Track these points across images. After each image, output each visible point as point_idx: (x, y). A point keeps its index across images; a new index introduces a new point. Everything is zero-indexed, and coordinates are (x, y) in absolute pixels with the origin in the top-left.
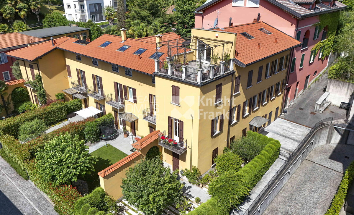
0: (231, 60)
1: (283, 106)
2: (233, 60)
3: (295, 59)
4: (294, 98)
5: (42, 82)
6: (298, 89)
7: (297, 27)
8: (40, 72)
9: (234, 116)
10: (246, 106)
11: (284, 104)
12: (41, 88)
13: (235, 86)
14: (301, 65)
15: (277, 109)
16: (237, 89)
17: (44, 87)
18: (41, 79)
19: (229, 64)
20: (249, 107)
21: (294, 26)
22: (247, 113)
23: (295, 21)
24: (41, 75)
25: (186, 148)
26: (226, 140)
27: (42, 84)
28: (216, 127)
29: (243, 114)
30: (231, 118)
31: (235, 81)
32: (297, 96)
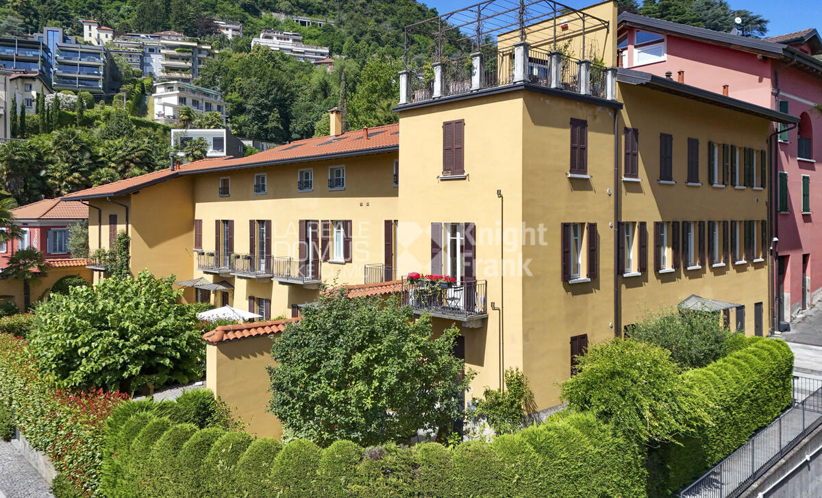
0: (606, 70)
1: (773, 317)
2: (614, 70)
3: (784, 177)
4: (804, 307)
5: (130, 252)
6: (808, 278)
7: (775, 85)
8: (130, 226)
9: (631, 257)
10: (662, 249)
11: (776, 303)
12: (122, 266)
13: (627, 154)
14: (806, 207)
15: (758, 306)
16: (632, 170)
17: (130, 266)
18: (127, 244)
19: (604, 83)
20: (673, 249)
21: (767, 82)
22: (668, 267)
23: (768, 69)
24: (130, 235)
26: (611, 323)
27: (128, 258)
28: (577, 266)
29: (658, 266)
30: (621, 250)
31: (623, 137)
32: (812, 300)
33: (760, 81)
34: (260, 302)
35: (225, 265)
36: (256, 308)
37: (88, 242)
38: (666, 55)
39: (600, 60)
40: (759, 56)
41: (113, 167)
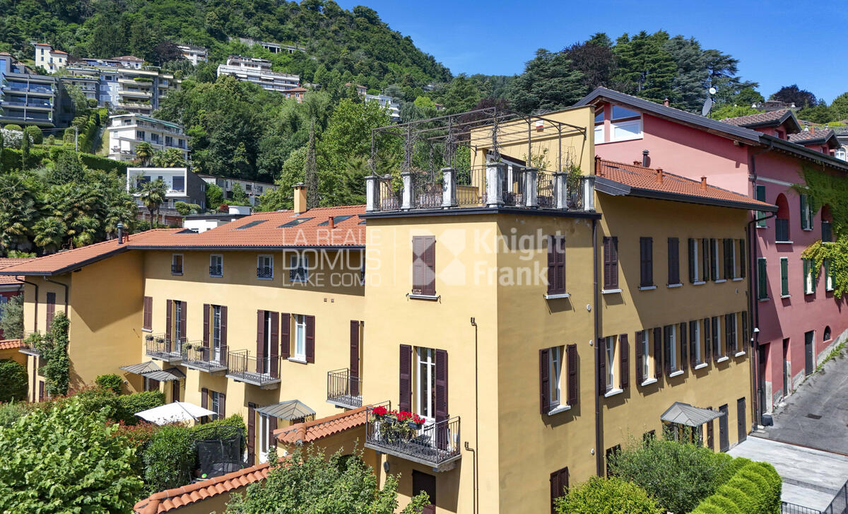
0: (583, 179)
1: (756, 410)
2: (591, 179)
3: (763, 262)
4: (785, 394)
5: (69, 336)
6: (789, 362)
7: (752, 170)
8: (69, 307)
9: (612, 373)
10: (644, 357)
11: (758, 396)
12: (60, 352)
13: (606, 265)
14: (785, 291)
15: (741, 401)
16: (612, 281)
17: (69, 351)
18: (66, 327)
19: (582, 192)
20: (655, 358)
21: (744, 167)
22: (650, 378)
23: (745, 155)
24: (69, 317)
25: (458, 451)
26: (593, 449)
27: (67, 343)
28: (557, 391)
29: (640, 379)
30: (602, 369)
31: (602, 248)
32: (793, 385)
33: (737, 166)
34: (213, 394)
35: (176, 349)
36: (210, 401)
37: (23, 320)
38: (642, 132)
39: (576, 167)
40: (736, 142)
41: (59, 216)
